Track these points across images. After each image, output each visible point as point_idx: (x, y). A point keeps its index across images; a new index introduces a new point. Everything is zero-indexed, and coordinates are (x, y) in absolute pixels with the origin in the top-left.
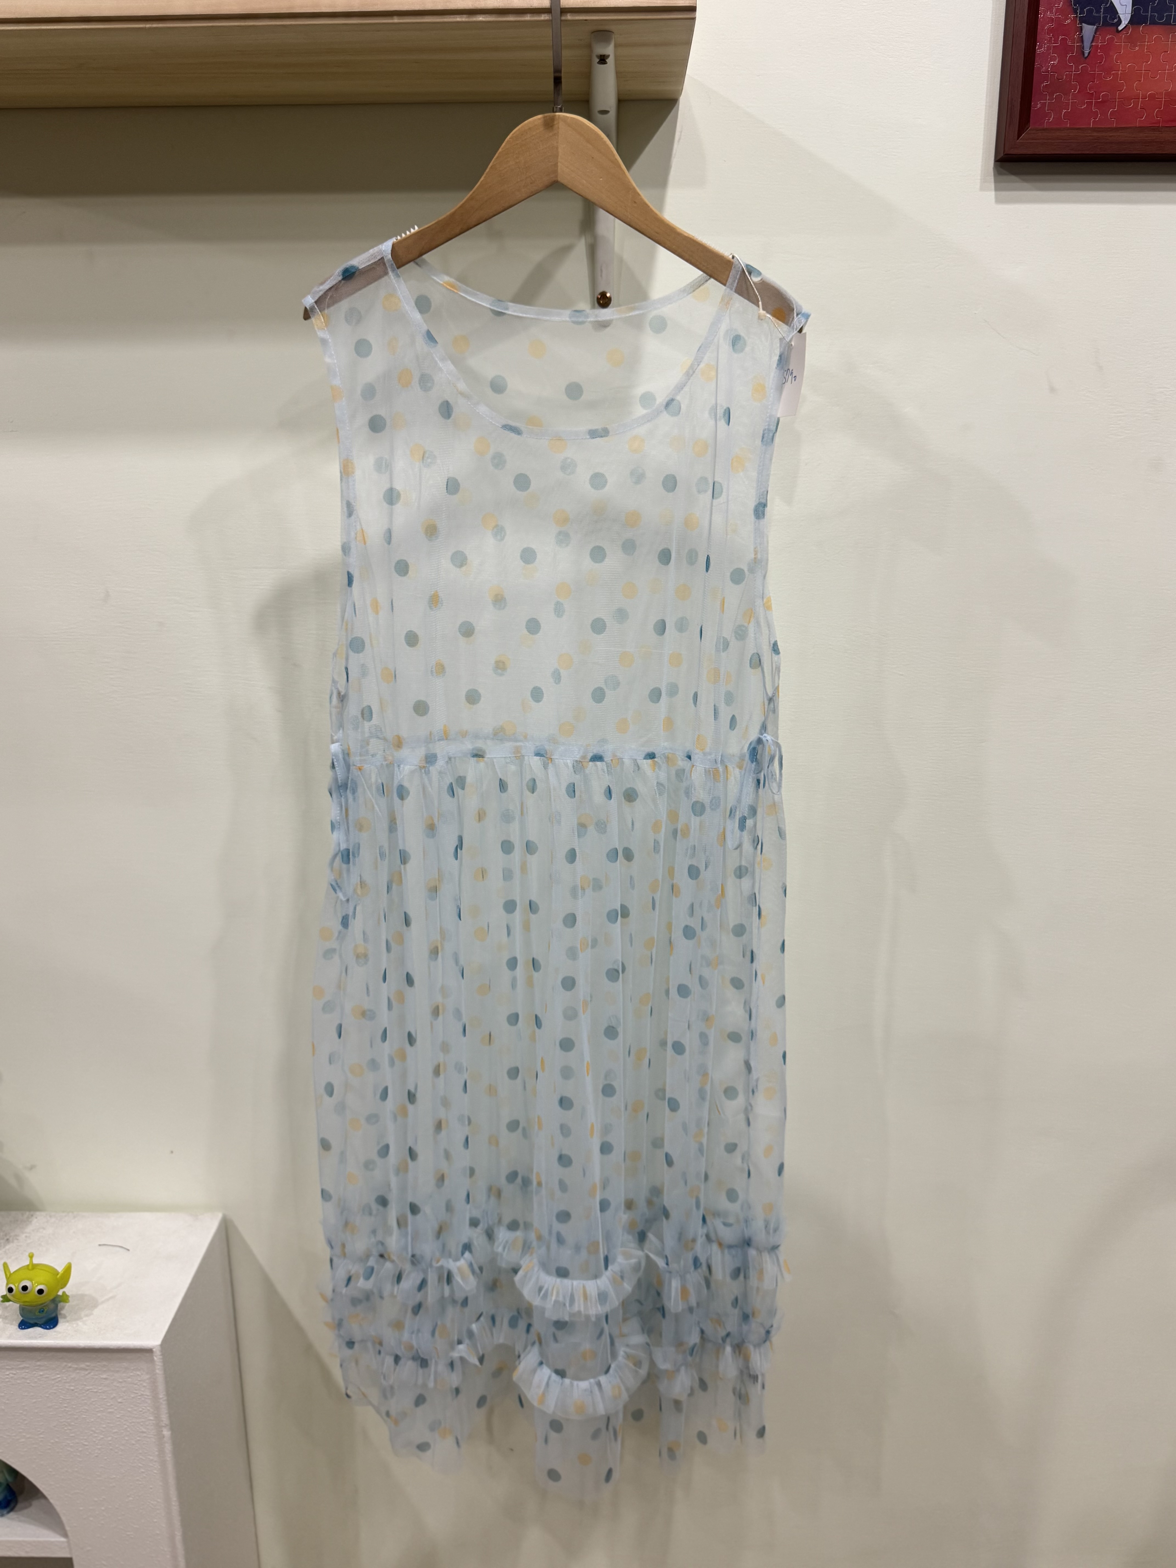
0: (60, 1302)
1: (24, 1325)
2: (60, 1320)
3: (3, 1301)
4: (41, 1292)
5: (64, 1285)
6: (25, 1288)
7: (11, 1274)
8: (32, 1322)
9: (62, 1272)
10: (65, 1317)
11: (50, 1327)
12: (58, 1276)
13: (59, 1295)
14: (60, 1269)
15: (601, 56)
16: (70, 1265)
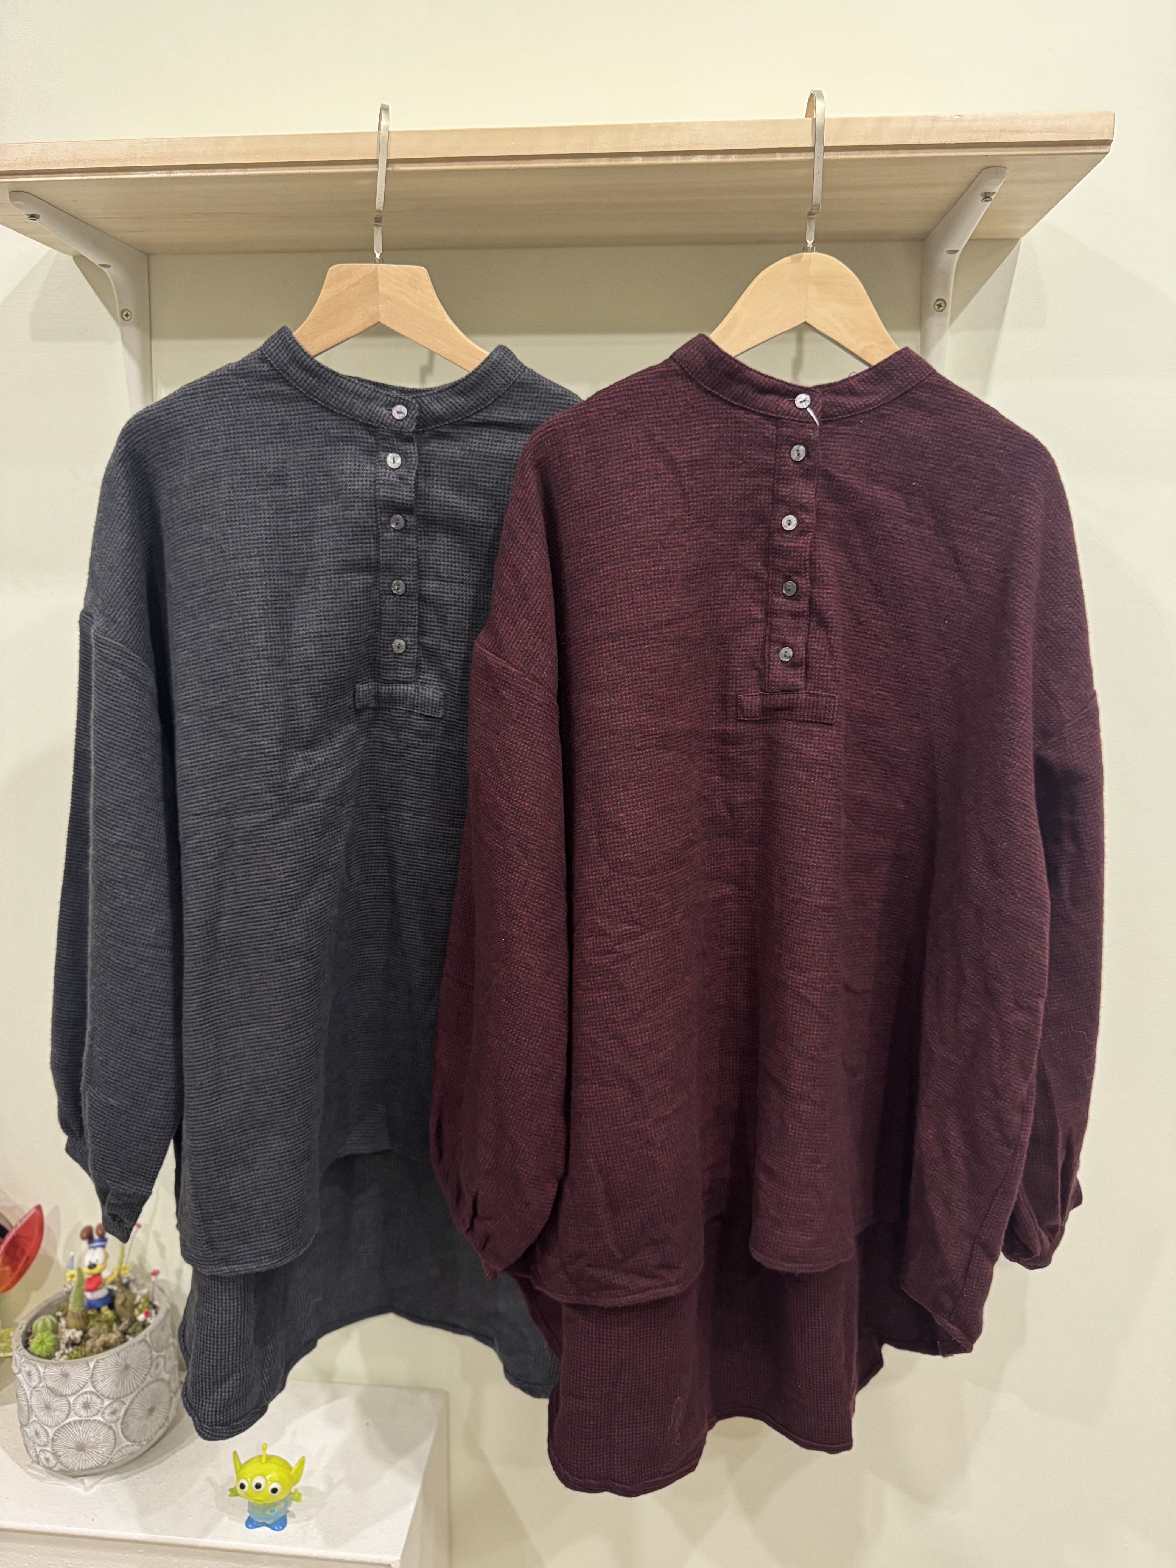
0: (292, 1499)
1: (251, 1523)
2: (289, 1520)
3: (230, 1495)
4: (274, 1491)
5: (297, 1482)
6: (258, 1486)
7: (241, 1466)
8: (260, 1521)
9: (296, 1467)
10: (293, 1516)
11: (278, 1528)
12: (292, 1472)
13: (291, 1493)
14: (293, 1464)
15: (986, 193)
16: (304, 1458)
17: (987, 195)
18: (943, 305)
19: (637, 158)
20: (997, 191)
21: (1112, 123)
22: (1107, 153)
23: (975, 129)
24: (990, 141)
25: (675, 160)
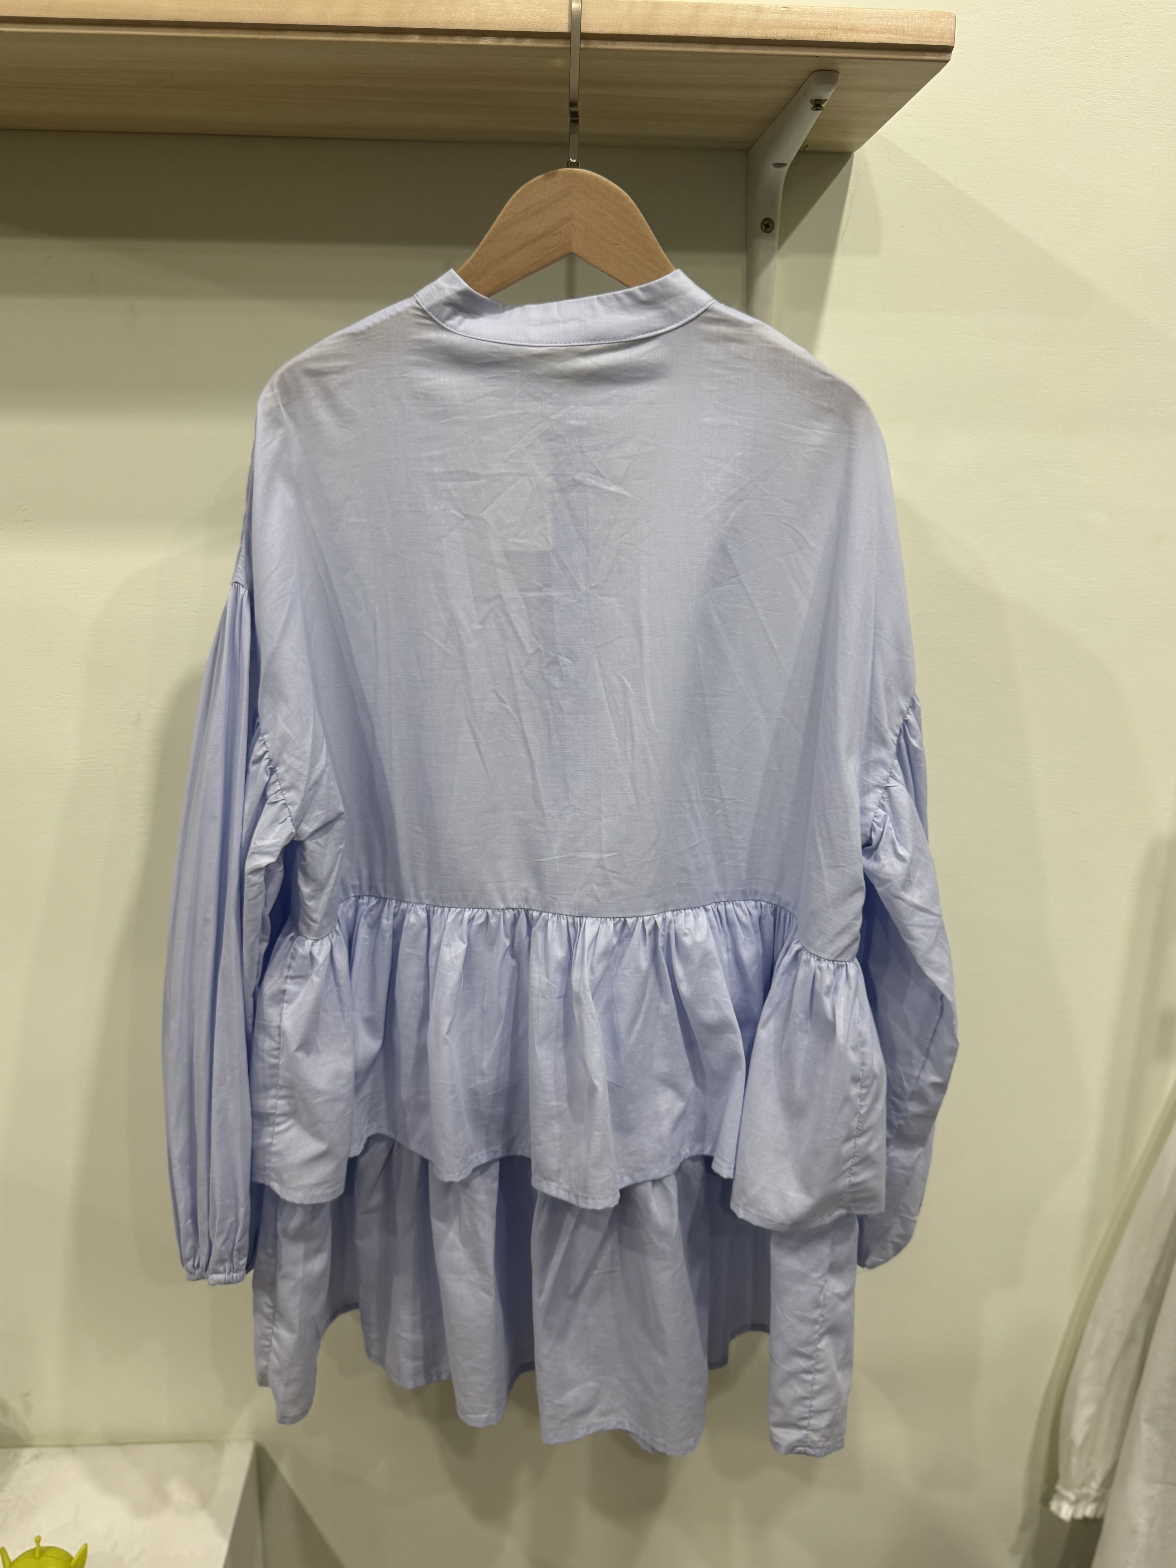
7: (11, 1564)
9: (76, 1558)
12: (72, 1562)
14: (74, 1553)
15: (816, 100)
16: (86, 1546)
17: (818, 103)
18: (770, 225)
19: (414, 36)
20: (828, 99)
21: (953, 27)
22: (947, 61)
23: (804, 23)
24: (821, 38)
25: (459, 41)
